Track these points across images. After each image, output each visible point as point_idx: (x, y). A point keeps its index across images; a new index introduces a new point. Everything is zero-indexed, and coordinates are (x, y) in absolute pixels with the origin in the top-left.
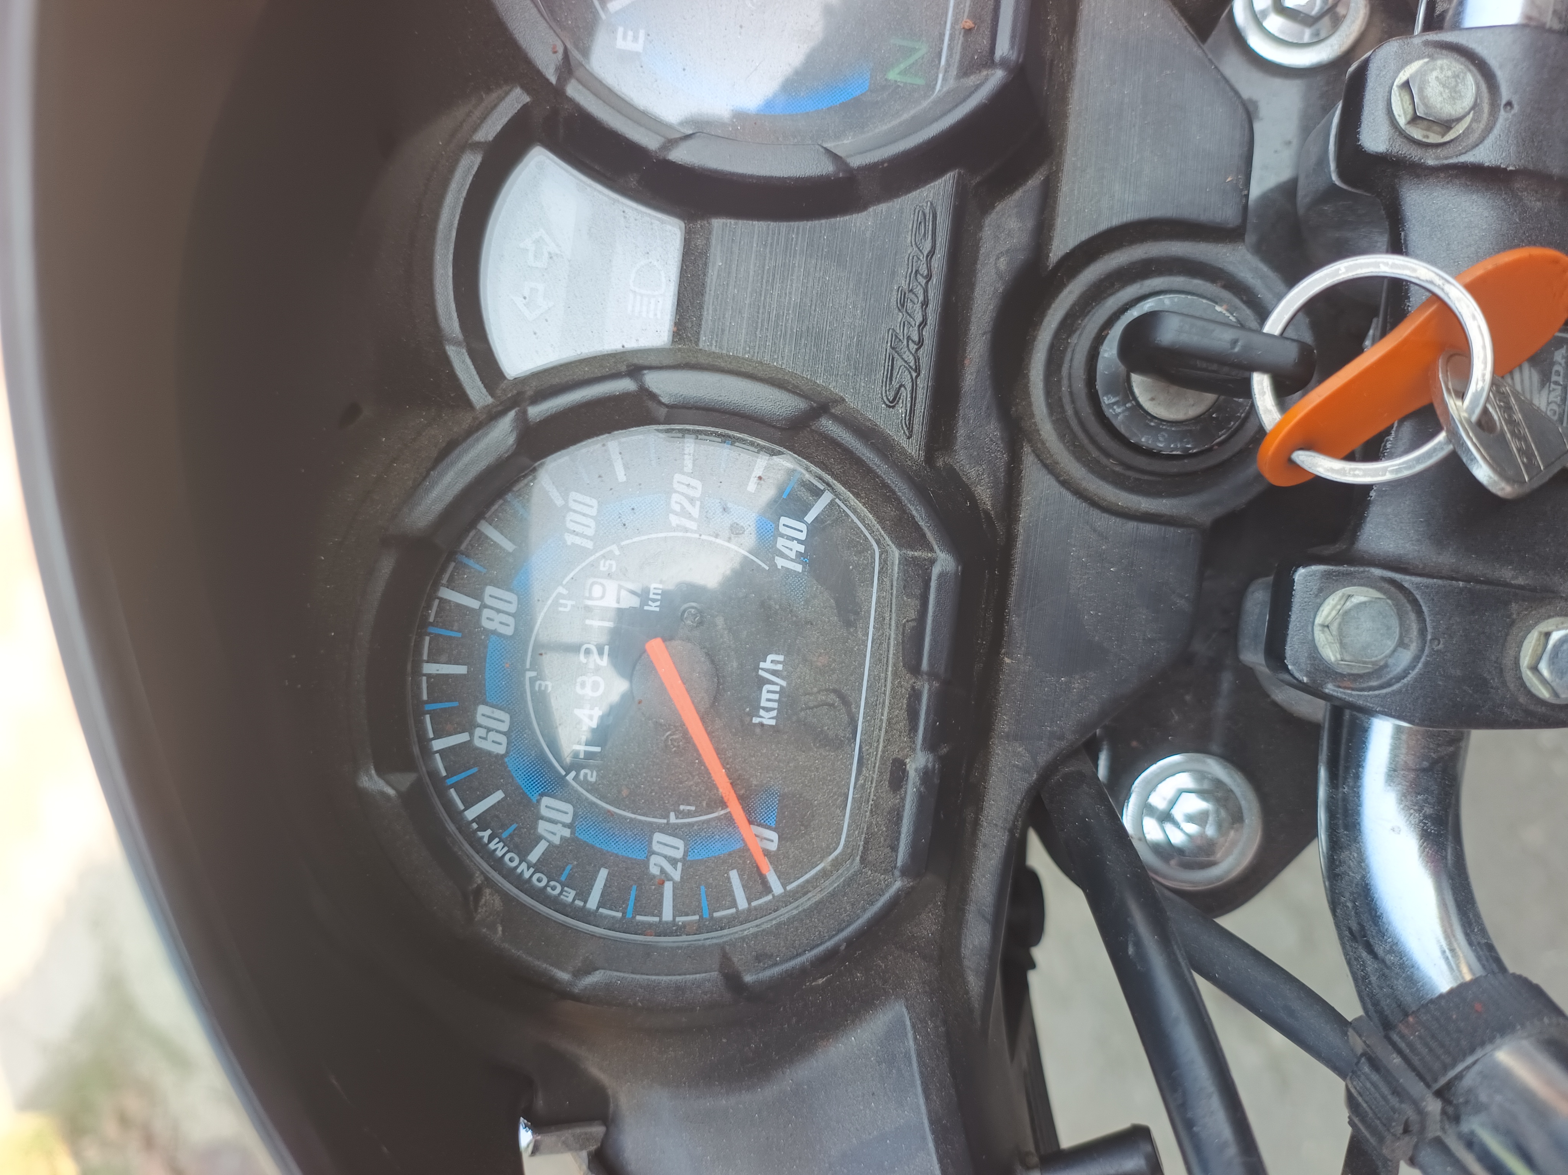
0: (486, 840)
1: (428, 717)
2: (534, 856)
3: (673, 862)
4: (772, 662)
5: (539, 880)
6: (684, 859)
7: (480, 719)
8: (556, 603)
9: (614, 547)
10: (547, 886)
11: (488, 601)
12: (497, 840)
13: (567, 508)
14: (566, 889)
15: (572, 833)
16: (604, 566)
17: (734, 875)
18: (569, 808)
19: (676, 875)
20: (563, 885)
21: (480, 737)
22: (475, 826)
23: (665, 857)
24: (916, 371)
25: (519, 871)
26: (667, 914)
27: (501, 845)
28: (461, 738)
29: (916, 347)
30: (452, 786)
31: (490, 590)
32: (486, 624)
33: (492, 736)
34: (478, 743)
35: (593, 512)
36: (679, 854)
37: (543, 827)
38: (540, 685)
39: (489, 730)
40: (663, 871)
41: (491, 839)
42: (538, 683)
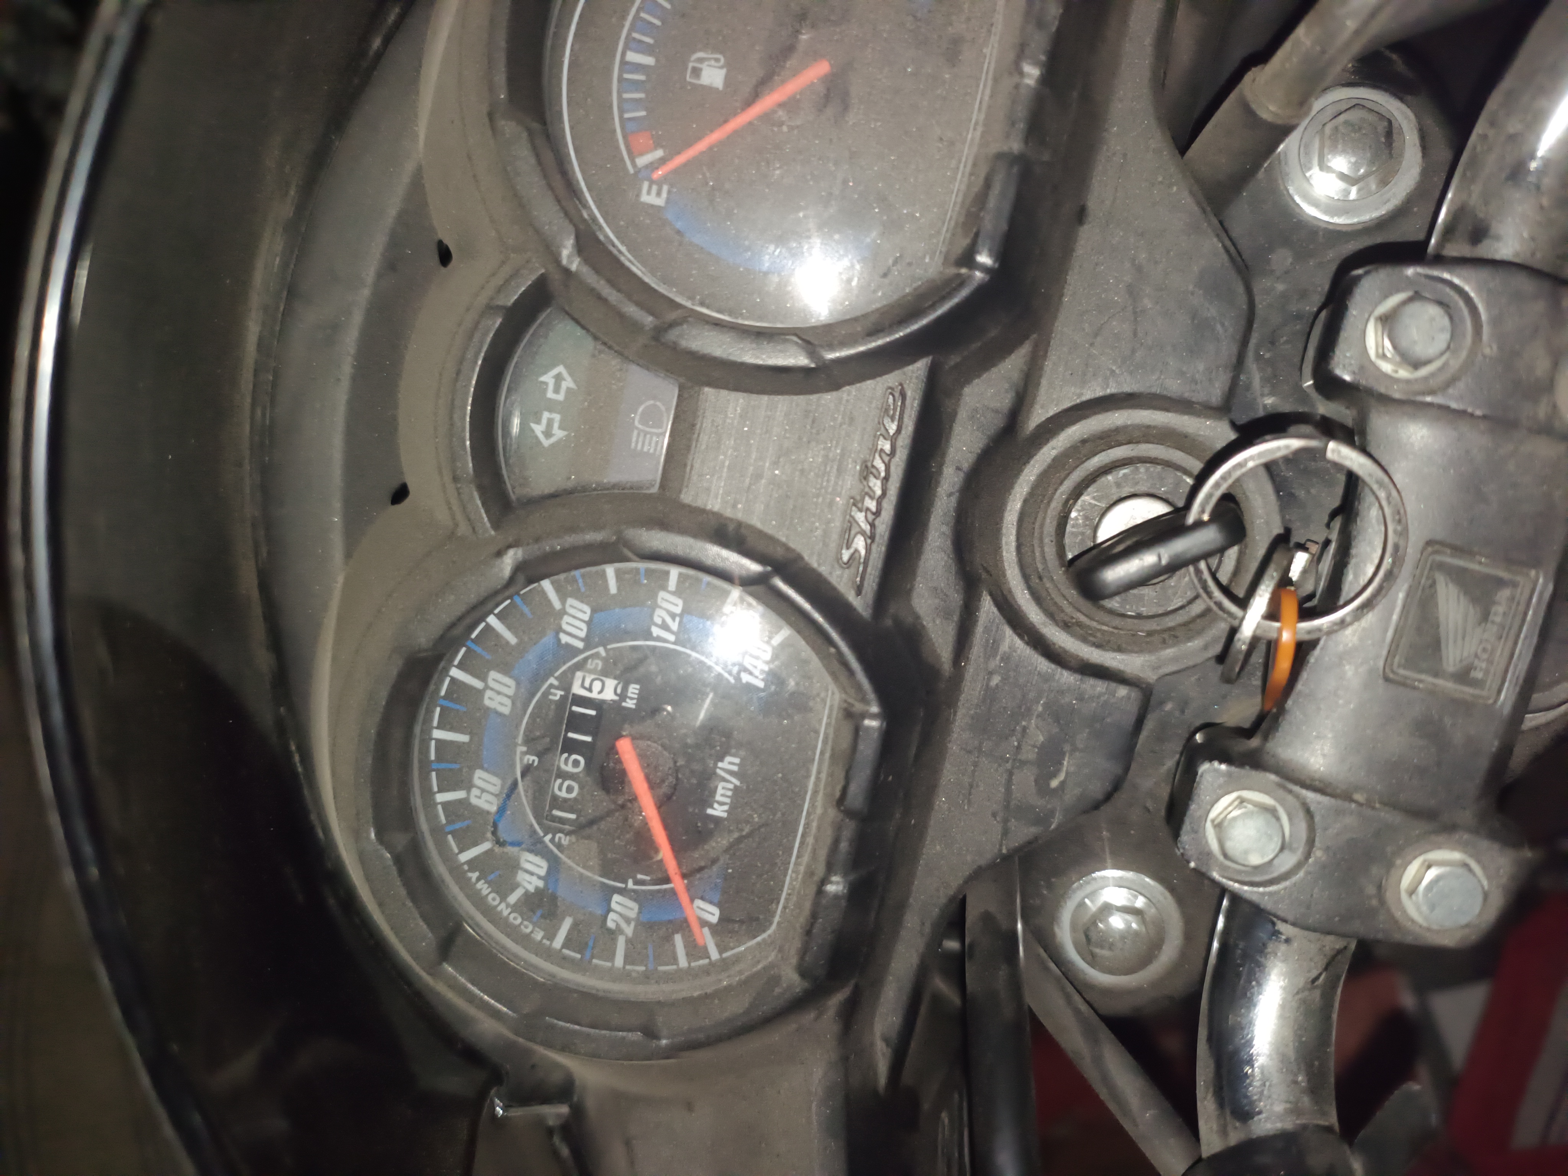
0: (474, 880)
1: (434, 774)
2: (513, 898)
3: (628, 920)
4: (729, 763)
5: (515, 919)
6: (637, 920)
7: (477, 781)
8: (547, 693)
9: (601, 650)
10: (521, 923)
11: (491, 683)
12: (482, 881)
13: (563, 612)
14: (537, 929)
15: (546, 884)
16: (591, 665)
17: (678, 939)
18: (544, 864)
19: (629, 930)
20: (535, 925)
21: (476, 796)
22: (466, 867)
23: (621, 915)
24: (870, 538)
25: (499, 908)
26: (619, 961)
27: (486, 886)
28: (460, 795)
29: (873, 517)
30: (450, 833)
31: (493, 675)
32: (487, 702)
33: (485, 796)
34: (474, 801)
35: (586, 617)
36: (633, 914)
37: (521, 877)
38: (528, 760)
39: (483, 791)
40: (618, 925)
41: (478, 879)
42: (528, 756)
